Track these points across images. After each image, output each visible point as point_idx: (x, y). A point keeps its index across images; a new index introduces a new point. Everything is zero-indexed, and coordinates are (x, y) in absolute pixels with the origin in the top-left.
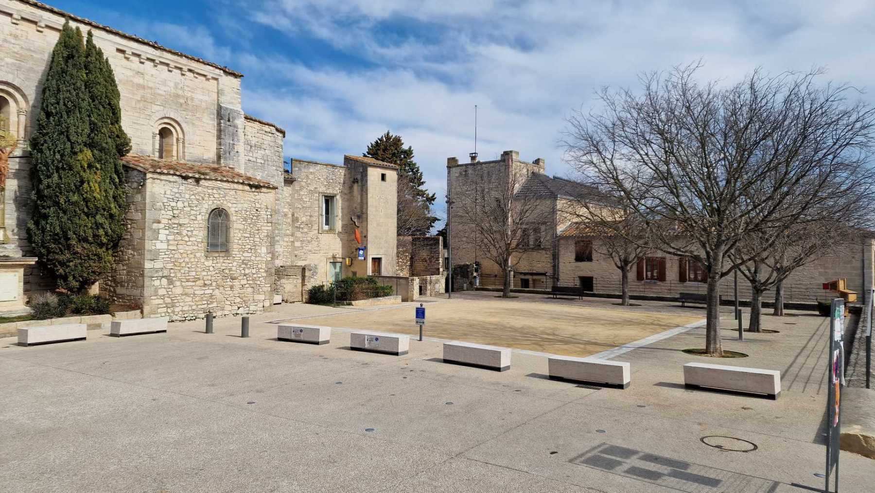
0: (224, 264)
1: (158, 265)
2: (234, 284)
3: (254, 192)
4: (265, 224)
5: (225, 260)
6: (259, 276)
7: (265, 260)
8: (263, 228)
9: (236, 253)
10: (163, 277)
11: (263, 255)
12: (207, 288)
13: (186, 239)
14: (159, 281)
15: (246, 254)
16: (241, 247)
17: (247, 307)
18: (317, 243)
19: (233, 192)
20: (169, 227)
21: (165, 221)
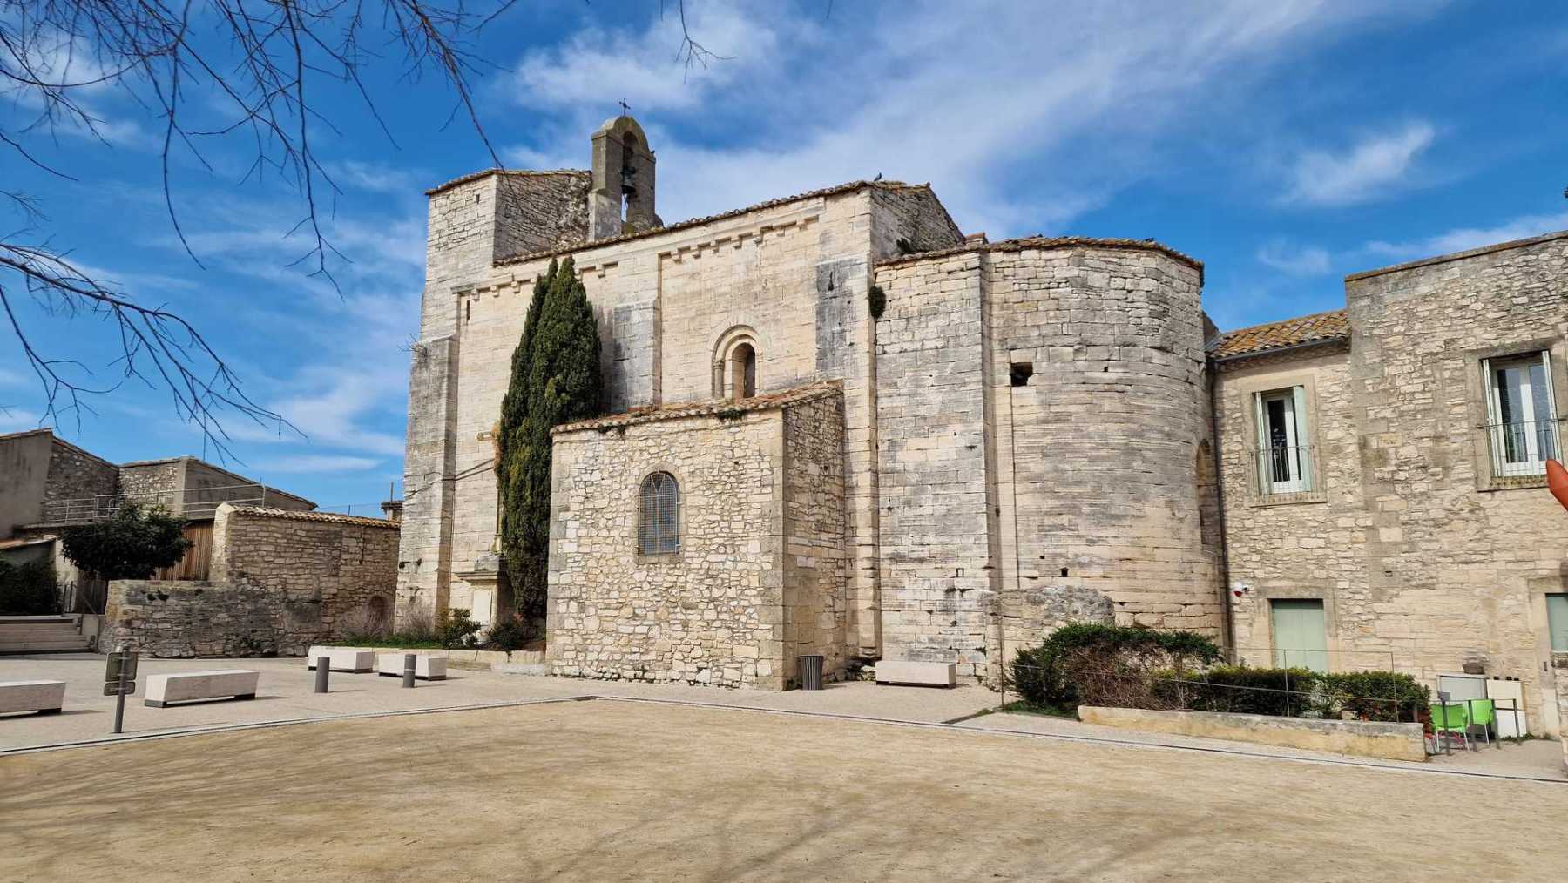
0: (668, 578)
1: (565, 579)
2: (689, 617)
3: (730, 426)
4: (757, 491)
5: (671, 569)
6: (746, 603)
7: (757, 567)
8: (750, 499)
9: (693, 555)
10: (571, 599)
11: (751, 558)
12: (639, 623)
13: (604, 533)
14: (565, 605)
15: (712, 557)
16: (702, 542)
17: (719, 671)
18: (1474, 526)
19: (684, 438)
20: (580, 516)
21: (574, 507)
